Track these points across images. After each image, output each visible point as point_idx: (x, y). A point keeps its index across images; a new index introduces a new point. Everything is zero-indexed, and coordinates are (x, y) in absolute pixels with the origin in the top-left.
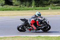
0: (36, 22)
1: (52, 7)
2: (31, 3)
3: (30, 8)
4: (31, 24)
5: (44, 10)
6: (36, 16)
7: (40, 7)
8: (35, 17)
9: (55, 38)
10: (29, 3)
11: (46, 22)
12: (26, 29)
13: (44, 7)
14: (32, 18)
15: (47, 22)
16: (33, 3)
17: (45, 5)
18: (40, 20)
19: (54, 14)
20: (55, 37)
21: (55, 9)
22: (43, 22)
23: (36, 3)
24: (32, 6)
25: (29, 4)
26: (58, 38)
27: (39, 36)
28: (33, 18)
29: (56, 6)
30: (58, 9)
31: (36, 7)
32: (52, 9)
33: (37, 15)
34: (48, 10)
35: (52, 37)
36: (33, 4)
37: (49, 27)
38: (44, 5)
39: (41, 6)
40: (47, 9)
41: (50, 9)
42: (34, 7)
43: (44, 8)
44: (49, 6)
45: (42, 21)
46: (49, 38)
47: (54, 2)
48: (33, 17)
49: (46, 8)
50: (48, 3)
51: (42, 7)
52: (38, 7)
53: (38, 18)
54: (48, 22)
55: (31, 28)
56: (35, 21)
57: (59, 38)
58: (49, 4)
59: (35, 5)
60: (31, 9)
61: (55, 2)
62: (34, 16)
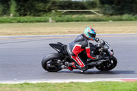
0: (85, 50)
1: (57, 17)
2: (8, 7)
3: (5, 17)
4: (74, 55)
5: (38, 23)
6: (84, 38)
7: (28, 17)
8: (83, 40)
9: (62, 86)
10: (3, 8)
11: (106, 51)
12: (63, 66)
13: (39, 16)
14: (76, 42)
15: (109, 50)
16: (13, 7)
17: (40, 11)
18: (94, 46)
19: (60, 33)
20: (62, 84)
21: (62, 21)
22: (100, 50)
23: (19, 7)
24: (10, 14)
25: (4, 10)
26: (69, 86)
27: (25, 83)
28: (79, 41)
29: (66, 13)
30: (68, 21)
31: (20, 15)
32: (57, 21)
33: (88, 36)
34: (47, 23)
35: (54, 85)
36: (11, 9)
37: (112, 62)
38: (37, 12)
39: (30, 15)
40: (45, 21)
41: (51, 20)
42: (15, 16)
43: (37, 18)
44: (48, 14)
45: (98, 48)
46: (48, 87)
47: (60, 6)
48: (78, 39)
49: (42, 18)
50: (47, 7)
51: (34, 15)
52: (25, 15)
53: (89, 41)
54: (112, 51)
55: (73, 64)
56: (83, 48)
57: (71, 86)
58: (50, 10)
59: (18, 10)
60: (9, 20)
61: (62, 4)
62: (80, 38)
